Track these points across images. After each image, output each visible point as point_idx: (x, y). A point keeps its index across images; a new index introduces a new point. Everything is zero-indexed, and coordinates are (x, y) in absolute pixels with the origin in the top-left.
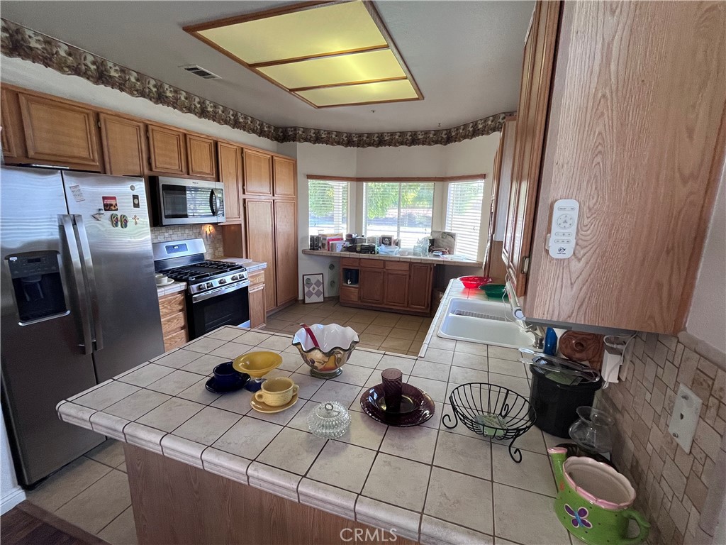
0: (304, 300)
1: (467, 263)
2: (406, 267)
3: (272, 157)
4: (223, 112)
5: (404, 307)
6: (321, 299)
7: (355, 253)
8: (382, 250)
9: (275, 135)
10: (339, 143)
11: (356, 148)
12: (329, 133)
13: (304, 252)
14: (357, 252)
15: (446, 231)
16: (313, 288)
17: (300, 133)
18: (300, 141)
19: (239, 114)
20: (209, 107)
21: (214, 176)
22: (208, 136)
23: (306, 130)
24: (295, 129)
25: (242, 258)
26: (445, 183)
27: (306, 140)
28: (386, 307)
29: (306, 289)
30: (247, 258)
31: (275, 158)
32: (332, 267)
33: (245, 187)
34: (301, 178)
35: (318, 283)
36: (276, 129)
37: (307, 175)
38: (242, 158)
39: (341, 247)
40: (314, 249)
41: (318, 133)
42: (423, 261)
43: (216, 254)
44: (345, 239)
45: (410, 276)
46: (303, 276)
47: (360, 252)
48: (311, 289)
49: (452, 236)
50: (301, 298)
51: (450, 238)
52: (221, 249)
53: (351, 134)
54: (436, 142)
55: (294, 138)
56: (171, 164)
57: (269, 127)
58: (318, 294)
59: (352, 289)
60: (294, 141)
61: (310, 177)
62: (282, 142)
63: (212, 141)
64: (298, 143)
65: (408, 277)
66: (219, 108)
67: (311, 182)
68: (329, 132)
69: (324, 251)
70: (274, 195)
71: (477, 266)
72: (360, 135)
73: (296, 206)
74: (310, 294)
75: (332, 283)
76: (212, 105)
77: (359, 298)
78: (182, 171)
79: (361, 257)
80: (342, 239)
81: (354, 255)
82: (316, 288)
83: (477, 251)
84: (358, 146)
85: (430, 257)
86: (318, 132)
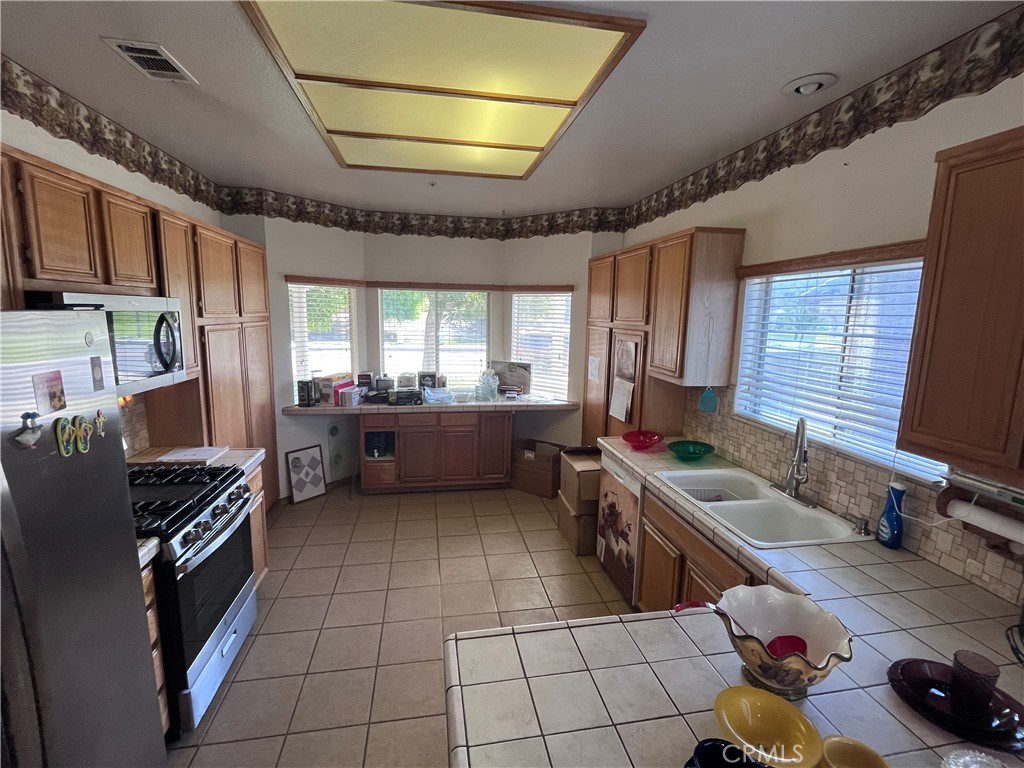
0: (290, 498)
1: (558, 406)
2: (474, 421)
3: (236, 242)
4: (133, 146)
5: (473, 479)
6: (321, 489)
7: (385, 406)
8: (431, 396)
9: (216, 199)
10: (336, 224)
11: (362, 233)
12: (318, 206)
13: (287, 412)
14: (390, 404)
15: (513, 361)
16: (304, 474)
17: (270, 200)
18: (269, 215)
19: (161, 154)
20: (107, 131)
21: (154, 286)
22: (139, 198)
23: (280, 196)
24: (260, 192)
25: (203, 446)
26: (507, 293)
27: (280, 213)
28: (446, 483)
29: (294, 478)
30: (211, 445)
31: (240, 245)
32: (333, 431)
33: (202, 304)
34: (274, 280)
35: (313, 464)
36: (219, 187)
37: (286, 277)
38: (195, 244)
39: (357, 398)
40: (308, 405)
41: (301, 203)
42: (498, 409)
43: (137, 447)
44: (356, 383)
45: (479, 433)
46: (287, 454)
47: (397, 403)
48: (302, 476)
49: (526, 367)
50: (283, 494)
51: (522, 371)
52: (144, 433)
53: (354, 210)
54: (491, 235)
55: (259, 209)
56: (73, 260)
57: (207, 184)
58: (315, 482)
59: (382, 465)
60: (257, 213)
61: (291, 278)
62: (230, 214)
63: (147, 210)
64: (266, 218)
65: (476, 434)
66: (125, 136)
67: (292, 287)
68: (319, 204)
69: (328, 407)
70: (241, 315)
71: (572, 408)
72: (369, 214)
73: (268, 330)
74: (302, 484)
75: (336, 459)
76: (112, 127)
77: (399, 477)
78: (96, 276)
79: (398, 411)
80: (352, 383)
81: (384, 408)
82: (312, 473)
83: (567, 388)
84: (366, 231)
85: (501, 402)
86: (300, 201)
